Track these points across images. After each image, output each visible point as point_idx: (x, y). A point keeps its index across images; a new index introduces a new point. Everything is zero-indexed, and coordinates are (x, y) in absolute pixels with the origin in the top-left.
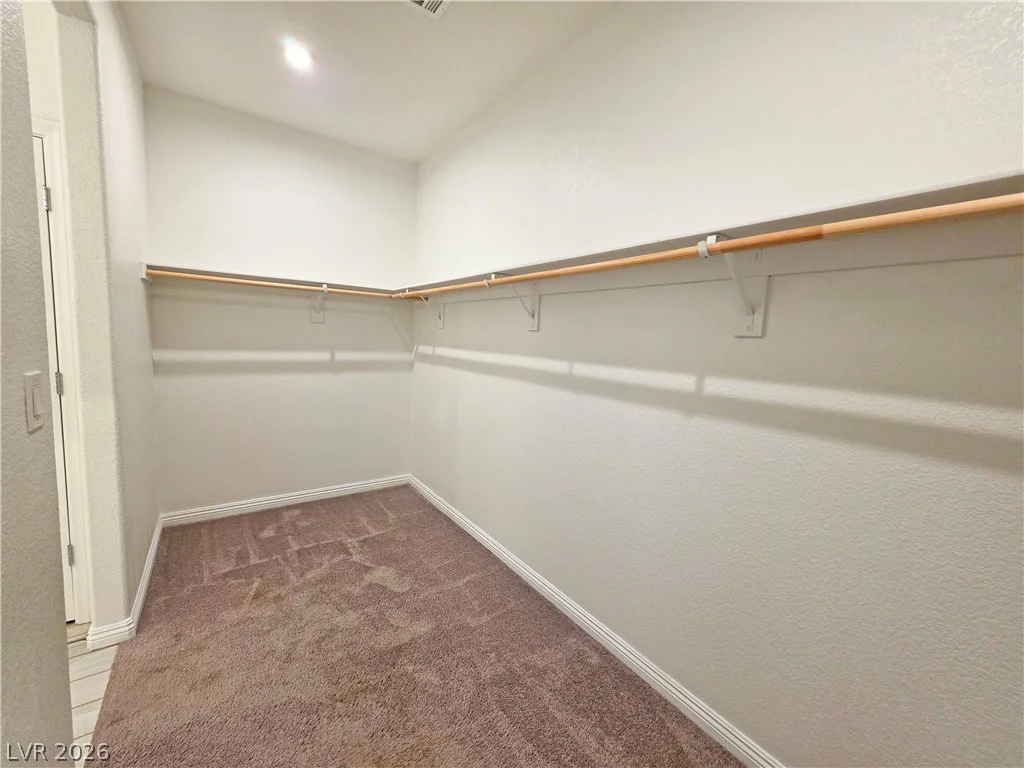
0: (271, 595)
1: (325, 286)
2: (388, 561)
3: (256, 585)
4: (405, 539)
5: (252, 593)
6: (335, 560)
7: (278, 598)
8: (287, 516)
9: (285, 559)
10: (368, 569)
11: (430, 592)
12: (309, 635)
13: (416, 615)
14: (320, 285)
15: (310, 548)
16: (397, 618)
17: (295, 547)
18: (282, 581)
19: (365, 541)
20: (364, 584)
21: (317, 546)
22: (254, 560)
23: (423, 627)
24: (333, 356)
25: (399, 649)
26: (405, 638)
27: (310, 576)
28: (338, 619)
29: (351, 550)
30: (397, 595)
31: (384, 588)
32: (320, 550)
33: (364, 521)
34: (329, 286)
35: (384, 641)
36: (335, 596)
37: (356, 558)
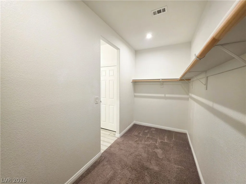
0: (138, 142)
1: (161, 80)
2: (162, 149)
3: (137, 139)
4: (172, 146)
5: (136, 140)
6: (152, 142)
7: (138, 143)
8: (152, 129)
9: (145, 137)
10: (157, 148)
11: (166, 163)
12: (137, 153)
13: (158, 165)
14: (160, 79)
15: (151, 138)
16: (153, 162)
17: (148, 136)
18: (141, 141)
19: (162, 142)
20: (154, 151)
21: (152, 138)
22: (140, 135)
23: (156, 168)
24: (165, 95)
25: (147, 168)
26: (151, 167)
27: (146, 143)
28: (143, 154)
29: (157, 142)
30: (158, 157)
31: (156, 154)
32: (152, 139)
33: (166, 137)
34: (162, 79)
35: (147, 164)
36: (146, 149)
37: (157, 144)
